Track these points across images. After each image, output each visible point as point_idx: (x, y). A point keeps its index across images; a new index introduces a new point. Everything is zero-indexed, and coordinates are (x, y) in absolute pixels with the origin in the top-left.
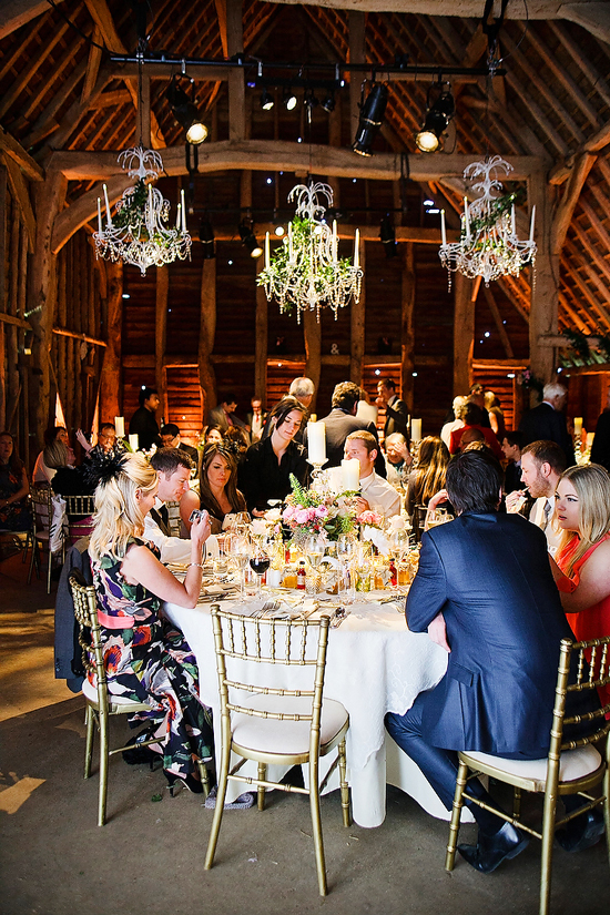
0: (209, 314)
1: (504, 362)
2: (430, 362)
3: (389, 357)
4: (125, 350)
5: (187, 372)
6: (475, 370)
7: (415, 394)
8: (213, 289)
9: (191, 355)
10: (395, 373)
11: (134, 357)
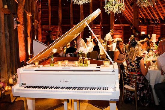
0: (60, 15)
1: (120, 25)
2: (106, 25)
3: (98, 24)
4: (42, 24)
5: (56, 28)
6: (115, 26)
7: (103, 32)
8: (61, 10)
9: (57, 25)
10: (99, 28)
11: (44, 25)
